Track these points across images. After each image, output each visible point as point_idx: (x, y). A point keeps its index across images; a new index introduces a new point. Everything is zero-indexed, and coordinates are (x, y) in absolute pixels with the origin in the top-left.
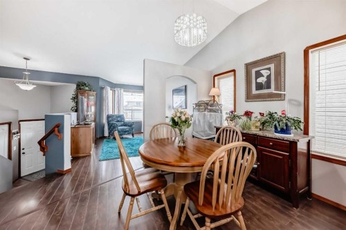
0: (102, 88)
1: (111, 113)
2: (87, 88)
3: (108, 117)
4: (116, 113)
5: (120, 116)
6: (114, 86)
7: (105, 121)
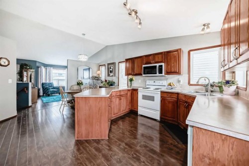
0: (38, 67)
1: (44, 82)
2: (28, 68)
3: (43, 84)
4: (48, 82)
5: (50, 84)
6: (46, 66)
7: (40, 86)
